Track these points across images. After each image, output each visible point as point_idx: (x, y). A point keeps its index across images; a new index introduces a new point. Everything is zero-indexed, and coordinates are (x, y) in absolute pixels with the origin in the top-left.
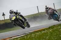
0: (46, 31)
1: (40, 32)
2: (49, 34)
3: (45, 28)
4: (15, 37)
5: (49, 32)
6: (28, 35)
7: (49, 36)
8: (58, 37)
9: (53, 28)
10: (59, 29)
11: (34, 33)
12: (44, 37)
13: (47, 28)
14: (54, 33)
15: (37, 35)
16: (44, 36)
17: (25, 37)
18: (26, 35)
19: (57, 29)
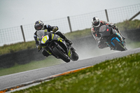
0: (88, 74)
1: (74, 78)
2: (95, 82)
3: (87, 68)
4: (16, 88)
5: (95, 78)
6: (46, 83)
7: (95, 86)
8: (116, 88)
9: (104, 68)
10: (119, 69)
11: (61, 80)
12: (85, 89)
13: (91, 68)
14: (107, 79)
15: (69, 84)
16: (84, 86)
17: (40, 88)
18: (42, 84)
19: (113, 69)
